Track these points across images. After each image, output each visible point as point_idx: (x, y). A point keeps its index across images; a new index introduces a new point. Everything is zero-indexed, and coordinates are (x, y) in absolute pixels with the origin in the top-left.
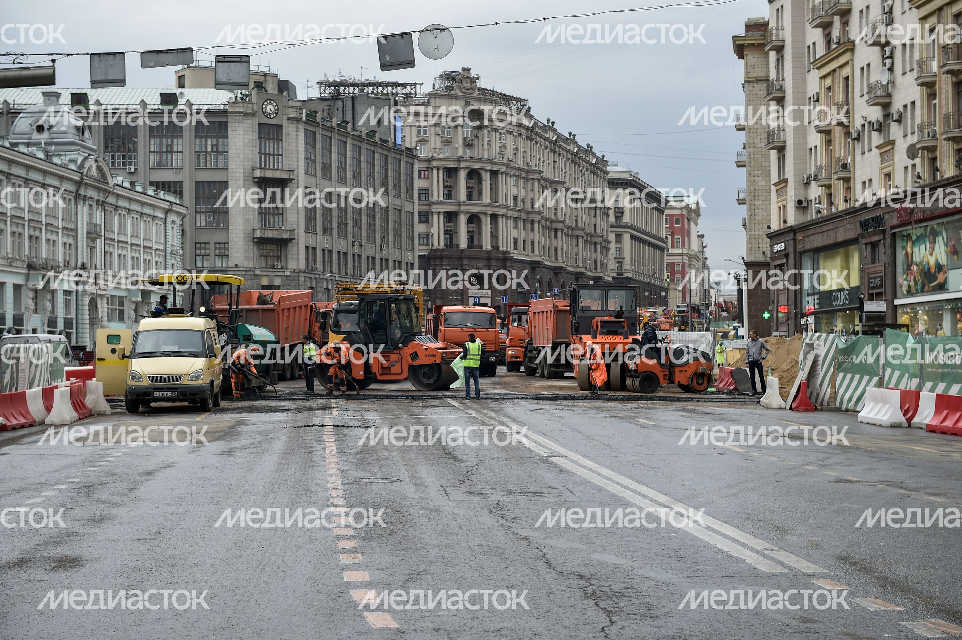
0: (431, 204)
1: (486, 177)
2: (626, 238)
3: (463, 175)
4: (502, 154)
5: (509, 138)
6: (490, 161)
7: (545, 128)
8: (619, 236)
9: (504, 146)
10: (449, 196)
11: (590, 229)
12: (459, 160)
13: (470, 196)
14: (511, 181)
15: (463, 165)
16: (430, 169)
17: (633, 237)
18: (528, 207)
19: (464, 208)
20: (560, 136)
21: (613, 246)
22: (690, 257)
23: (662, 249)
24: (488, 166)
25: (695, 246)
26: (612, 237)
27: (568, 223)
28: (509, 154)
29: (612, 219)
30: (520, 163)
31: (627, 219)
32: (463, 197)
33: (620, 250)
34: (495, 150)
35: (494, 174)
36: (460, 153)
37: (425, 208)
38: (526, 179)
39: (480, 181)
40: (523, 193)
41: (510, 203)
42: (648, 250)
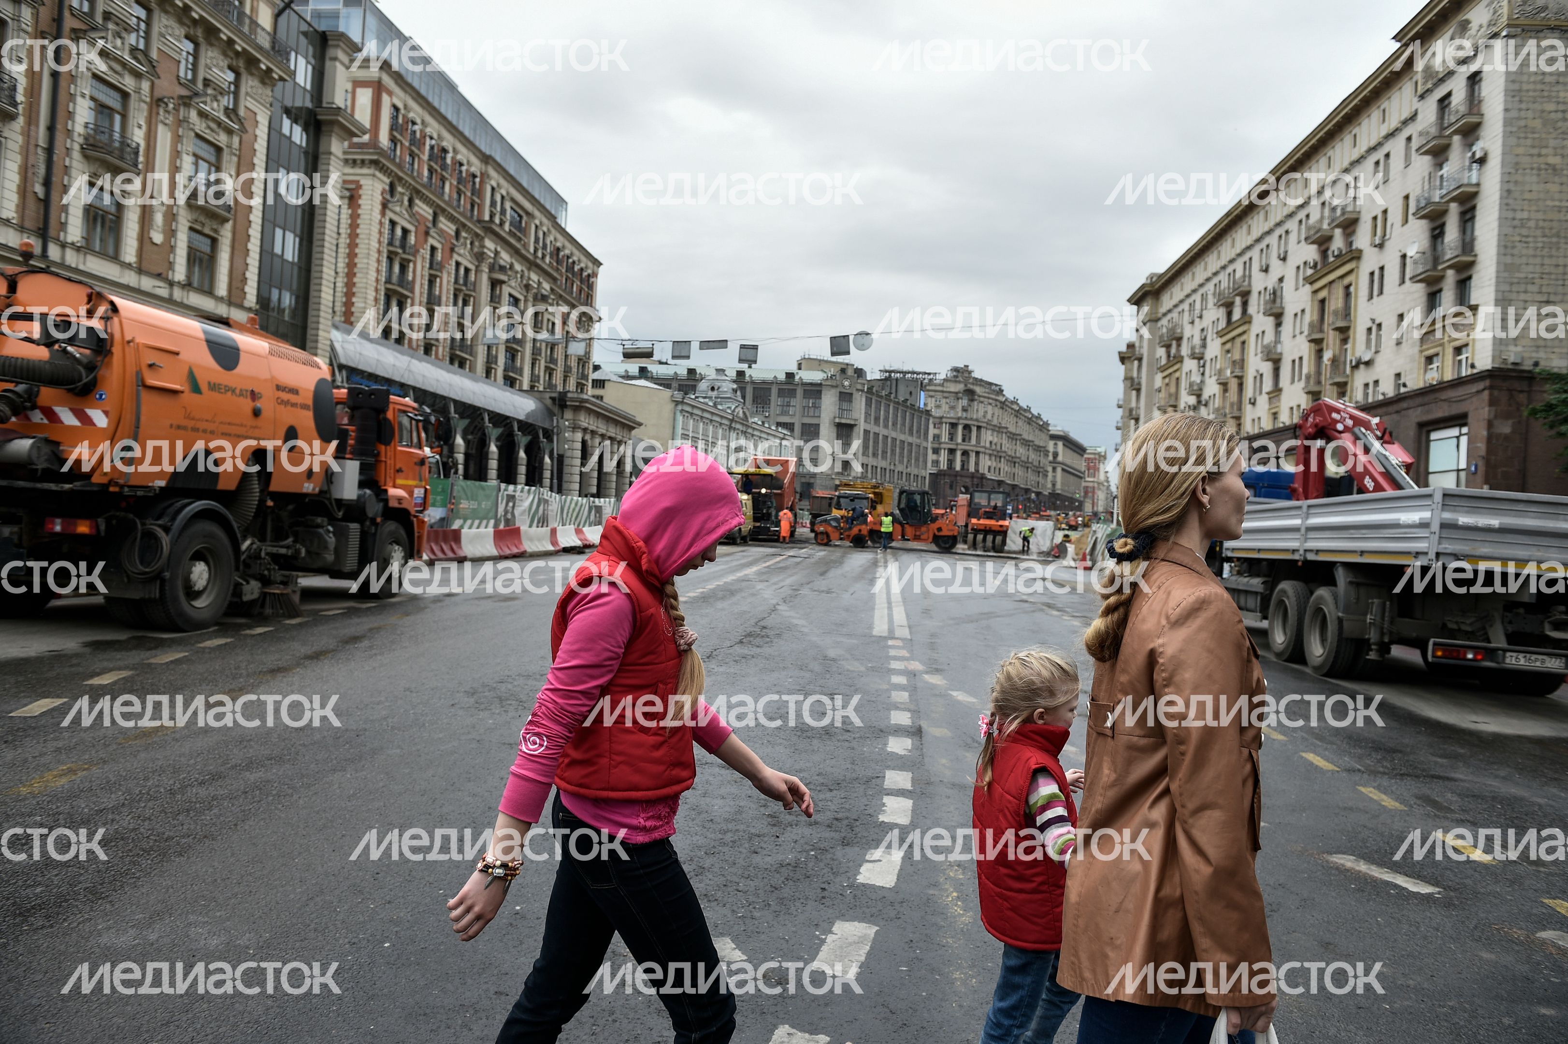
0: (940, 443)
1: (974, 429)
2: (1059, 470)
3: (960, 428)
4: (984, 417)
5: (990, 407)
6: (977, 420)
7: (1012, 402)
8: (1054, 469)
9: (986, 412)
10: (951, 439)
11: (1036, 463)
12: (959, 418)
13: (964, 440)
14: (989, 432)
15: (961, 421)
16: (941, 423)
17: (1063, 470)
18: (998, 448)
19: (960, 447)
20: (1021, 408)
21: (1050, 474)
22: (1099, 483)
23: (1081, 478)
24: (976, 423)
25: (1102, 477)
26: (1050, 469)
27: (1023, 458)
28: (989, 416)
29: (1051, 458)
30: (995, 422)
31: (1060, 458)
32: (960, 440)
33: (1054, 477)
34: (981, 413)
35: (979, 428)
36: (960, 415)
37: (936, 446)
38: (998, 432)
39: (970, 431)
40: (995, 440)
41: (988, 445)
42: (1072, 478)
